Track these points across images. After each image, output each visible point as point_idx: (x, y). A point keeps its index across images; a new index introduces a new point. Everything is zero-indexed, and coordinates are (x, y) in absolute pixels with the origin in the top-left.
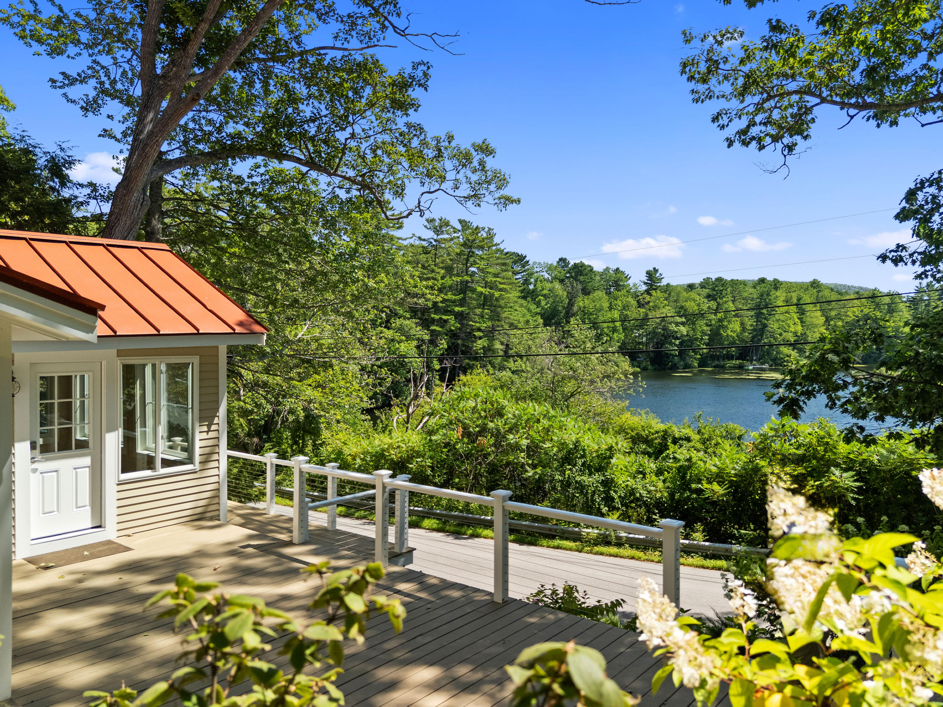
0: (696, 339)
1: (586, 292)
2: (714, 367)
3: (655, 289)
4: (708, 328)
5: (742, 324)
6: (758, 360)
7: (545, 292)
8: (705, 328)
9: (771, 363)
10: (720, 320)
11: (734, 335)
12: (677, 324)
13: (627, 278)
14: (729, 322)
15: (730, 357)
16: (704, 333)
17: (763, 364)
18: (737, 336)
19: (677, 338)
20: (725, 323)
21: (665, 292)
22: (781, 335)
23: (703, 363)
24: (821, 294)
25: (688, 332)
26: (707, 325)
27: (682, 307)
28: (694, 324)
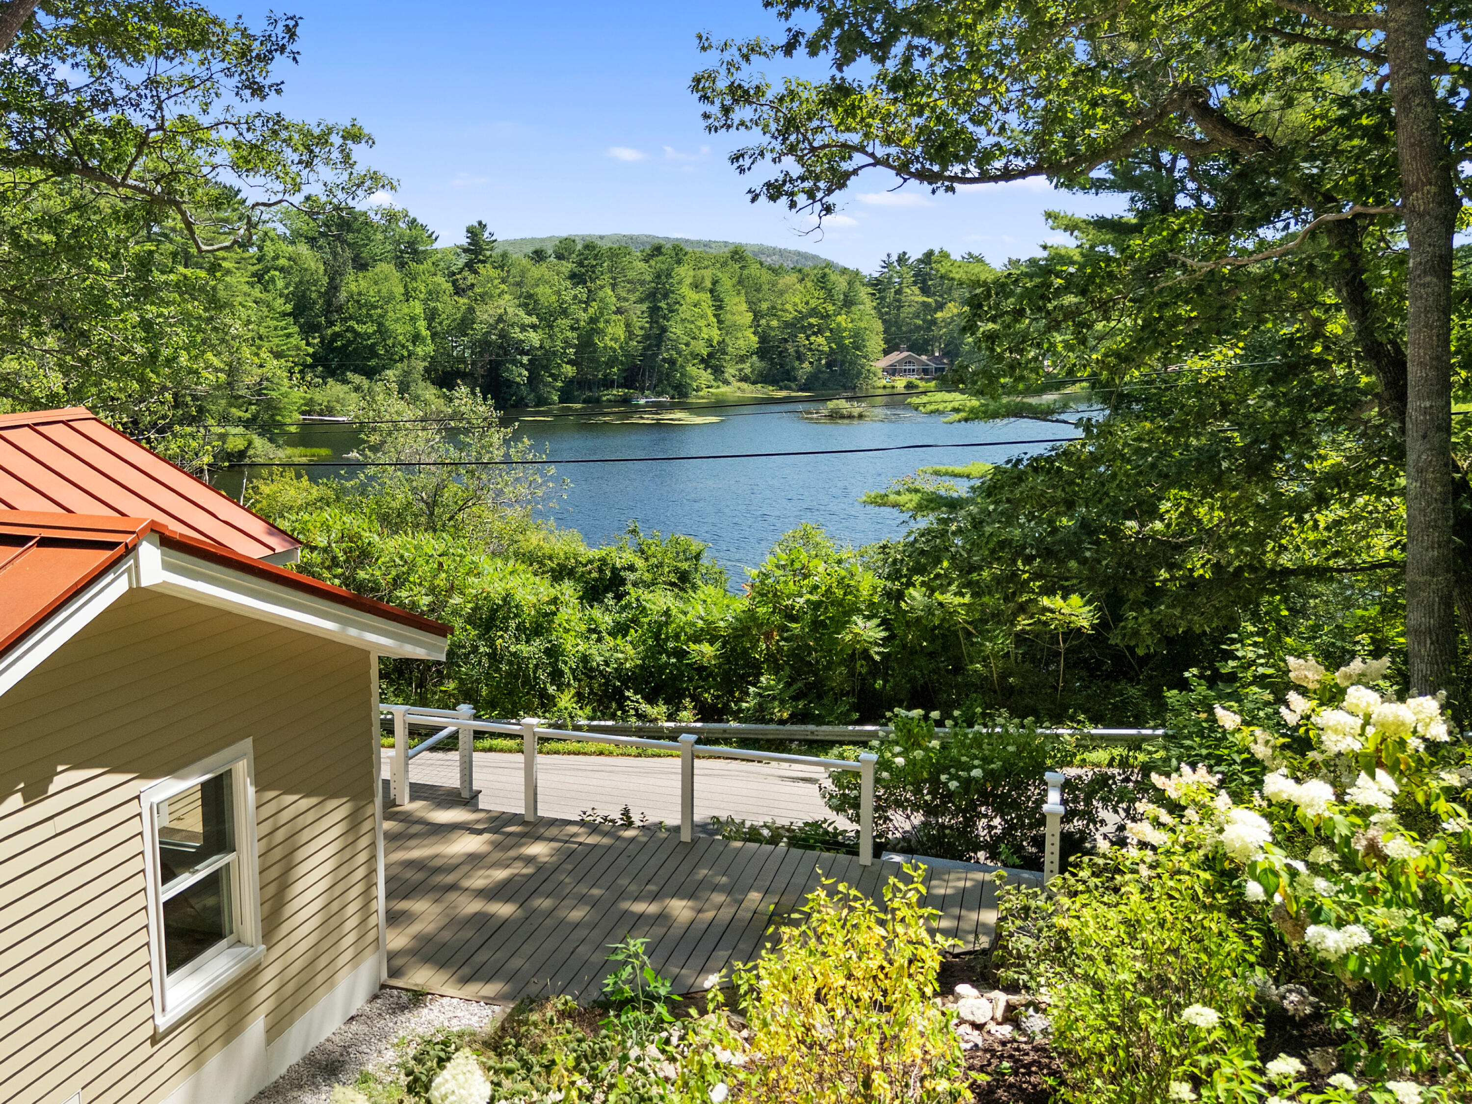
0: (554, 353)
1: (361, 265)
2: (584, 402)
3: (484, 262)
4: (575, 335)
5: (628, 325)
6: (653, 388)
7: (282, 262)
8: (569, 334)
9: (672, 392)
10: (593, 320)
11: (616, 346)
12: (523, 328)
13: (432, 238)
14: (607, 322)
15: (608, 384)
16: (567, 343)
17: (659, 394)
18: (621, 348)
19: (523, 353)
20: (601, 325)
21: (502, 267)
22: (687, 345)
23: (566, 396)
24: (746, 272)
25: (541, 340)
26: (572, 328)
27: (530, 296)
28: (551, 327)
